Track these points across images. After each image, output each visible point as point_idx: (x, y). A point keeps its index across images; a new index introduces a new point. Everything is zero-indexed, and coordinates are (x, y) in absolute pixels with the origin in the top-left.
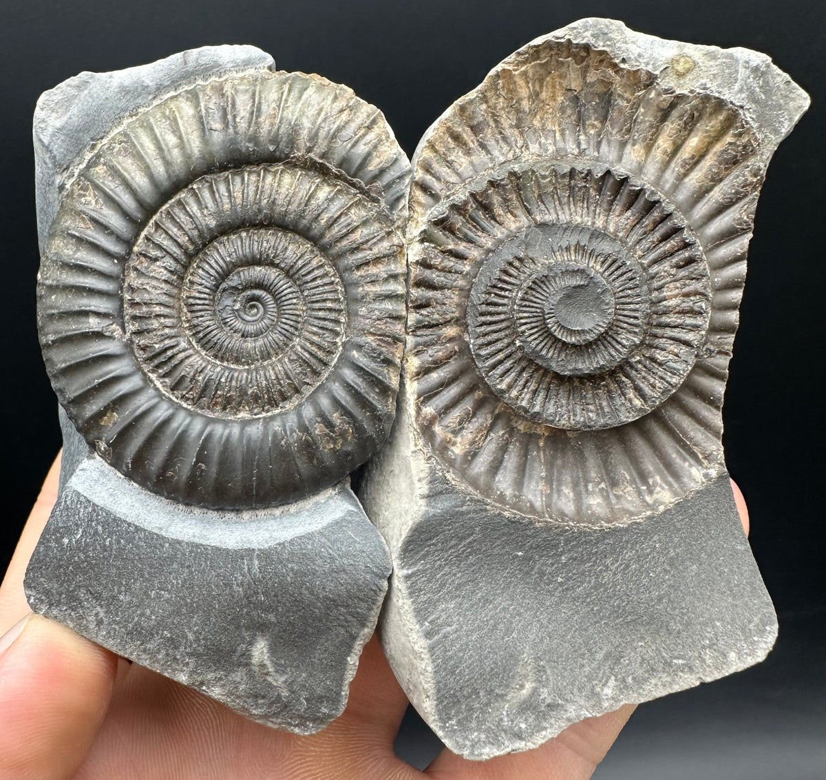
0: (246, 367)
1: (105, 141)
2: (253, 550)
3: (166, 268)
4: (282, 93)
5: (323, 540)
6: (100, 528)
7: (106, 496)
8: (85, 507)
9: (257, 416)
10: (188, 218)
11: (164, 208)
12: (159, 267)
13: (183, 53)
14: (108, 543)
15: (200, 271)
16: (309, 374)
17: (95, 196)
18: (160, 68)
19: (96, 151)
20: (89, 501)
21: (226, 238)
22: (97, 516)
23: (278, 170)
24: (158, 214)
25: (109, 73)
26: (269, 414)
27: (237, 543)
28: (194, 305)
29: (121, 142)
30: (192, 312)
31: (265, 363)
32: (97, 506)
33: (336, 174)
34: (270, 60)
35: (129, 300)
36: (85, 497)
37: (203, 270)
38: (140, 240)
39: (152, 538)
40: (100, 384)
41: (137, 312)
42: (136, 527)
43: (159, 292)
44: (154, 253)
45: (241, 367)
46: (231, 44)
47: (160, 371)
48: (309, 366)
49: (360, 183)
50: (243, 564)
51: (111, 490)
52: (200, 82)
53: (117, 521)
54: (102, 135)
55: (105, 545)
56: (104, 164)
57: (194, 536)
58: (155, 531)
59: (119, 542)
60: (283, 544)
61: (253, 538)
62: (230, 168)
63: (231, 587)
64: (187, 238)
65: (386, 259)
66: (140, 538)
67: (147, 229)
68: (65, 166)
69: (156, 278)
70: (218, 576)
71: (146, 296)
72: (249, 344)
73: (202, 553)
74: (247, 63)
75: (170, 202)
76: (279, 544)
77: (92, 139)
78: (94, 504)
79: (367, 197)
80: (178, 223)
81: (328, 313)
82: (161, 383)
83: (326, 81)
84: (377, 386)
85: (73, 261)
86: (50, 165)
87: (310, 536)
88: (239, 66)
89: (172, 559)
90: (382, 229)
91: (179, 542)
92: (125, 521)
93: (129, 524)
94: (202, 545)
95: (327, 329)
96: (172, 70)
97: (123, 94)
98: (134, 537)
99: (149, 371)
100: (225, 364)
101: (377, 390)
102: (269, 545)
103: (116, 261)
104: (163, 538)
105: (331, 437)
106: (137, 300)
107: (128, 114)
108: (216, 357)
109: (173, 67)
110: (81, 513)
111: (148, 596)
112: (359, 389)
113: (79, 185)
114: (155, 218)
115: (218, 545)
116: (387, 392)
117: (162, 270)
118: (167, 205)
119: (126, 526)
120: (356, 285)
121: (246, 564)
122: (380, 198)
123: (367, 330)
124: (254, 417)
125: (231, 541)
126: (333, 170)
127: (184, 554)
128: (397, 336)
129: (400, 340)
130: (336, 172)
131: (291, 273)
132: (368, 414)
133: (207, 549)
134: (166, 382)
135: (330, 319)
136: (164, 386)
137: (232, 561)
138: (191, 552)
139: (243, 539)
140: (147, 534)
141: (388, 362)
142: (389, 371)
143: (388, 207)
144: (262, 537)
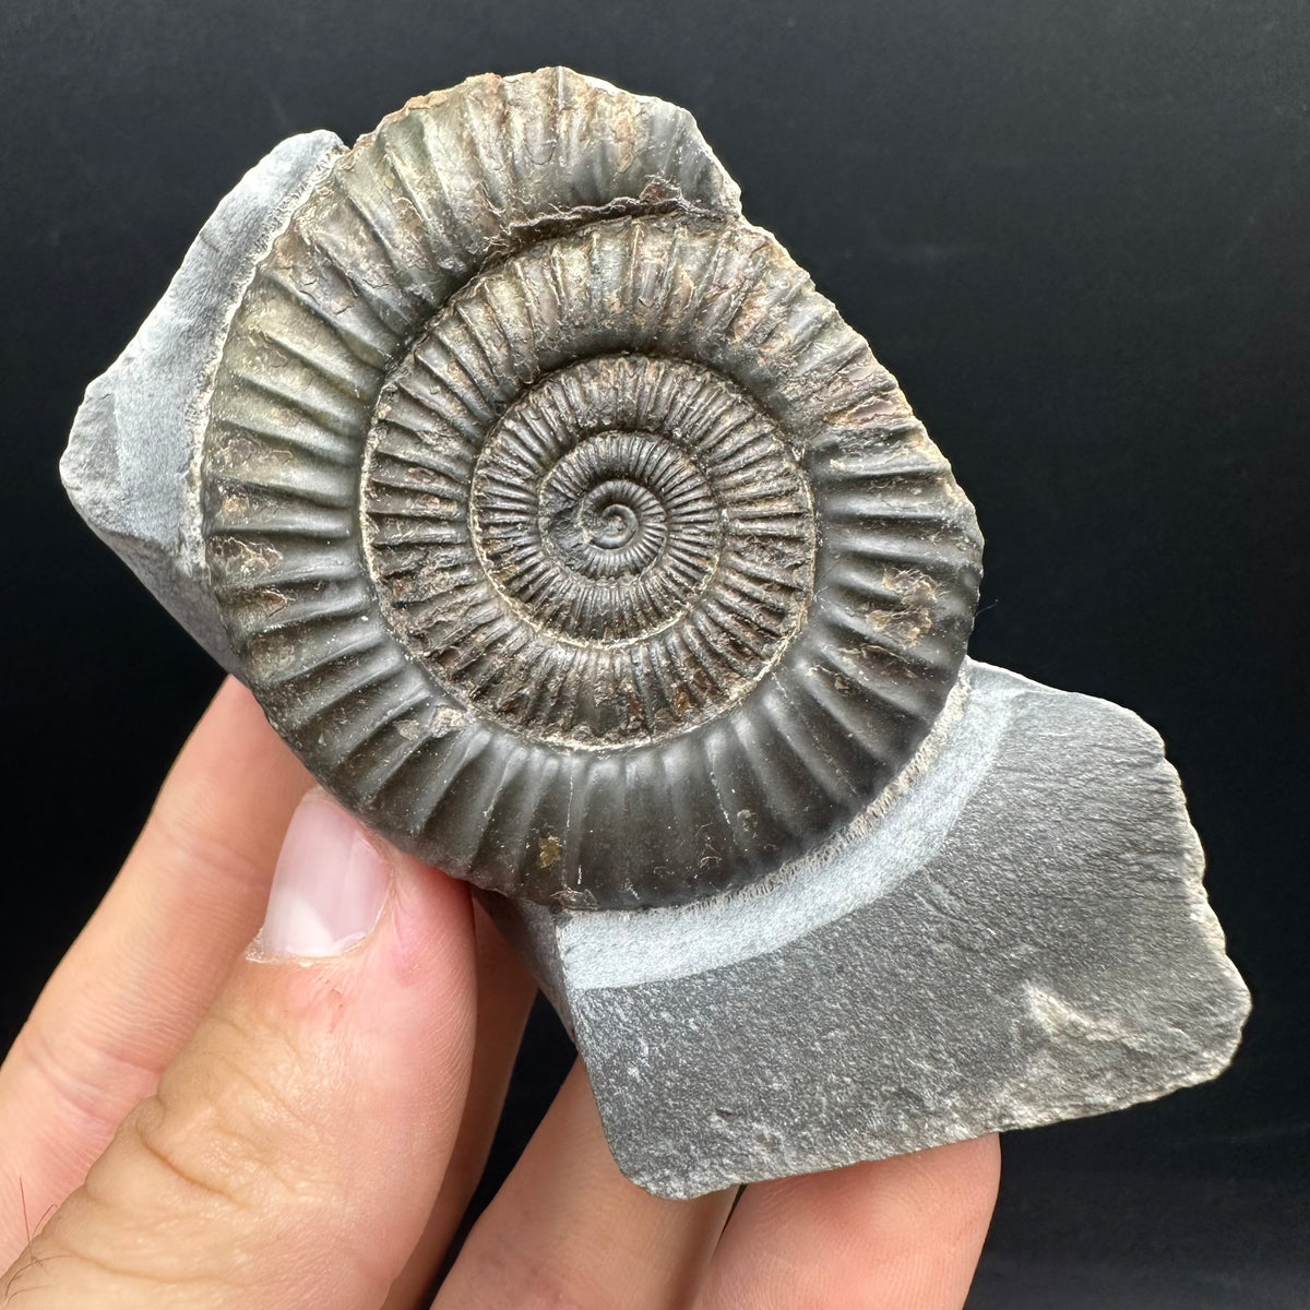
0: (679, 614)
1: (198, 459)
2: (919, 873)
3: (443, 570)
4: (393, 170)
6: (665, 1015)
7: (636, 962)
8: (621, 1003)
9: (762, 674)
10: (411, 470)
11: (364, 483)
12: (432, 575)
13: (198, 238)
14: (695, 1028)
15: (494, 531)
16: (787, 550)
17: (256, 550)
18: (185, 287)
19: (199, 483)
20: (618, 991)
21: (488, 451)
22: (648, 1002)
23: (482, 288)
24: (364, 499)
25: (122, 357)
26: (776, 657)
27: (883, 881)
28: (526, 587)
29: (226, 441)
30: (531, 599)
31: (703, 587)
32: (637, 988)
33: (574, 221)
34: (328, 137)
35: (430, 656)
36: (608, 989)
37: (496, 525)
38: (370, 560)
39: (752, 970)
40: (494, 814)
41: (454, 666)
42: (715, 972)
43: (462, 612)
44: (407, 562)
45: (672, 622)
46: (254, 163)
47: (561, 722)
48: (776, 538)
49: (623, 202)
50: (920, 904)
51: (634, 947)
52: (259, 257)
53: (682, 985)
54: (187, 452)
55: (693, 1033)
56: (230, 493)
57: (810, 919)
58: (746, 955)
59: (709, 1014)
60: (957, 829)
61: (901, 855)
62: (410, 345)
63: (930, 952)
64: (437, 500)
65: (761, 283)
66: (733, 984)
67: (364, 533)
68: (176, 540)
69: (442, 595)
70: (896, 950)
71: (449, 633)
72: (655, 579)
73: (843, 935)
74: (299, 173)
75: (365, 467)
76: (950, 835)
77: (181, 470)
78: (631, 989)
79: (651, 213)
80: (405, 488)
81: (736, 437)
82: (576, 738)
84: (912, 485)
85: (306, 669)
86: (155, 556)
88: (292, 185)
89: (805, 977)
90: (715, 244)
91: (794, 945)
92: (692, 977)
93: (702, 976)
94: (833, 923)
95: (756, 462)
96: (204, 275)
97: (166, 368)
98: (725, 989)
99: (545, 736)
100: (645, 636)
101: (918, 491)
102: (937, 846)
103: (365, 618)
104: (768, 957)
105: (905, 618)
106: (441, 648)
107: (196, 391)
108: (624, 635)
109: (203, 269)
110: (623, 1017)
111: (814, 1056)
112: (889, 513)
113: (219, 551)
114: (363, 508)
115: (858, 903)
116: (933, 482)
117: (440, 576)
118: (365, 477)
119: (700, 981)
120: (749, 359)
121: (924, 902)
122: (674, 199)
123: (826, 414)
124: (757, 678)
125: (872, 884)
126: (567, 218)
127: (817, 957)
128: (879, 385)
129: (889, 387)
130: (573, 217)
131: (629, 424)
132: (933, 538)
133: (847, 923)
134: (582, 732)
135: (750, 442)
136: (584, 740)
137: (900, 913)
138: (825, 947)
139: (887, 867)
140: (739, 969)
141: (899, 436)
142: (910, 448)
143: (699, 201)
144: (916, 843)
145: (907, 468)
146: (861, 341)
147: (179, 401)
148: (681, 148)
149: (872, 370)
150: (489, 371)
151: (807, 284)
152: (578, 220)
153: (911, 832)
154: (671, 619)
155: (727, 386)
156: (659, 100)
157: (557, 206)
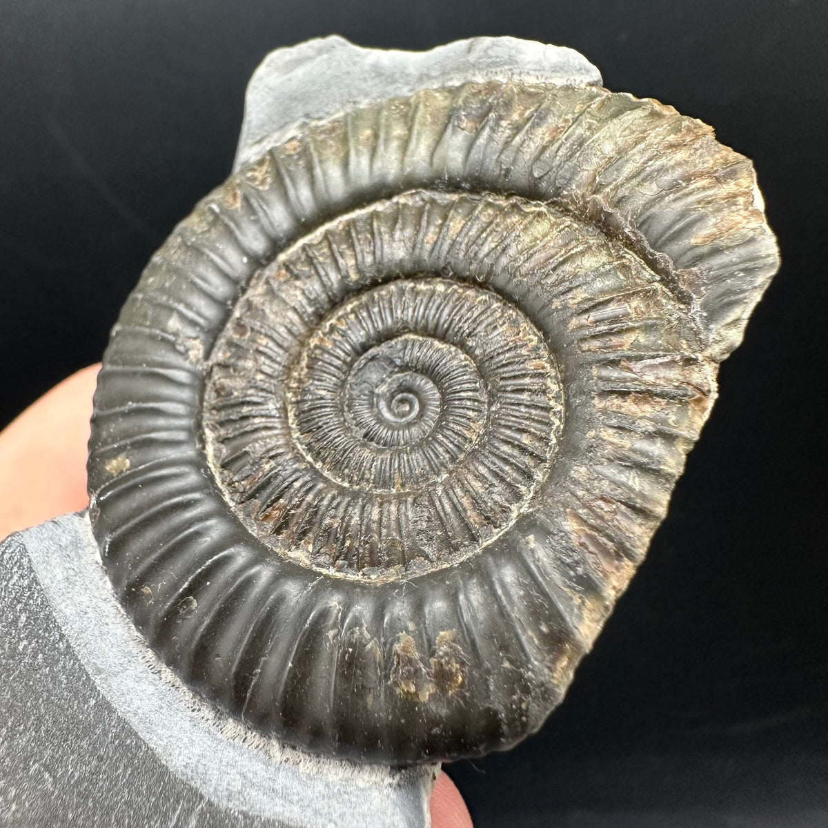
1: (321, 123)
2: (202, 797)
6: (23, 618)
7: (60, 577)
8: (22, 576)
9: (320, 570)
11: (346, 217)
14: (21, 648)
15: (351, 318)
16: (436, 541)
17: (266, 173)
20: (31, 570)
22: (29, 598)
24: (335, 223)
26: (340, 575)
27: (186, 766)
29: (335, 121)
32: (37, 584)
34: (596, 74)
36: (30, 561)
37: (356, 316)
38: (294, 248)
39: (79, 678)
40: (132, 410)
41: (236, 337)
42: (69, 647)
44: (300, 268)
48: (442, 527)
49: (666, 262)
50: (174, 810)
51: (71, 572)
53: (50, 623)
55: (16, 648)
56: (300, 140)
57: (135, 714)
58: (89, 669)
59: (35, 657)
60: (253, 819)
61: (213, 775)
64: (353, 262)
65: (664, 401)
66: (64, 667)
67: (310, 236)
70: (129, 804)
73: (128, 748)
75: (358, 211)
76: (245, 815)
78: (35, 580)
82: (215, 450)
84: (546, 620)
88: (545, 70)
89: (88, 730)
91: (111, 710)
92: (59, 628)
93: (62, 636)
94: (136, 734)
95: (503, 480)
96: (448, 58)
98: (58, 661)
99: (208, 425)
100: (317, 464)
101: (544, 630)
102: (231, 805)
103: (245, 259)
104: (94, 689)
107: (367, 101)
109: (451, 55)
110: (12, 582)
111: (26, 768)
114: (328, 225)
115: (159, 751)
116: (562, 642)
119: (58, 636)
121: (177, 813)
122: (694, 296)
123: (572, 508)
124: (314, 568)
125: (181, 758)
126: (626, 230)
127: (105, 733)
128: (628, 545)
129: (630, 556)
130: (630, 235)
133: (140, 747)
134: (221, 452)
136: (215, 456)
137: (161, 794)
138: (116, 736)
139: (200, 766)
140: (77, 666)
141: (589, 586)
142: (583, 603)
143: (705, 314)
144: (228, 784)
145: (561, 607)
146: (662, 511)
149: (640, 536)
151: (687, 440)
152: (630, 240)
153: (238, 777)
157: (632, 217)
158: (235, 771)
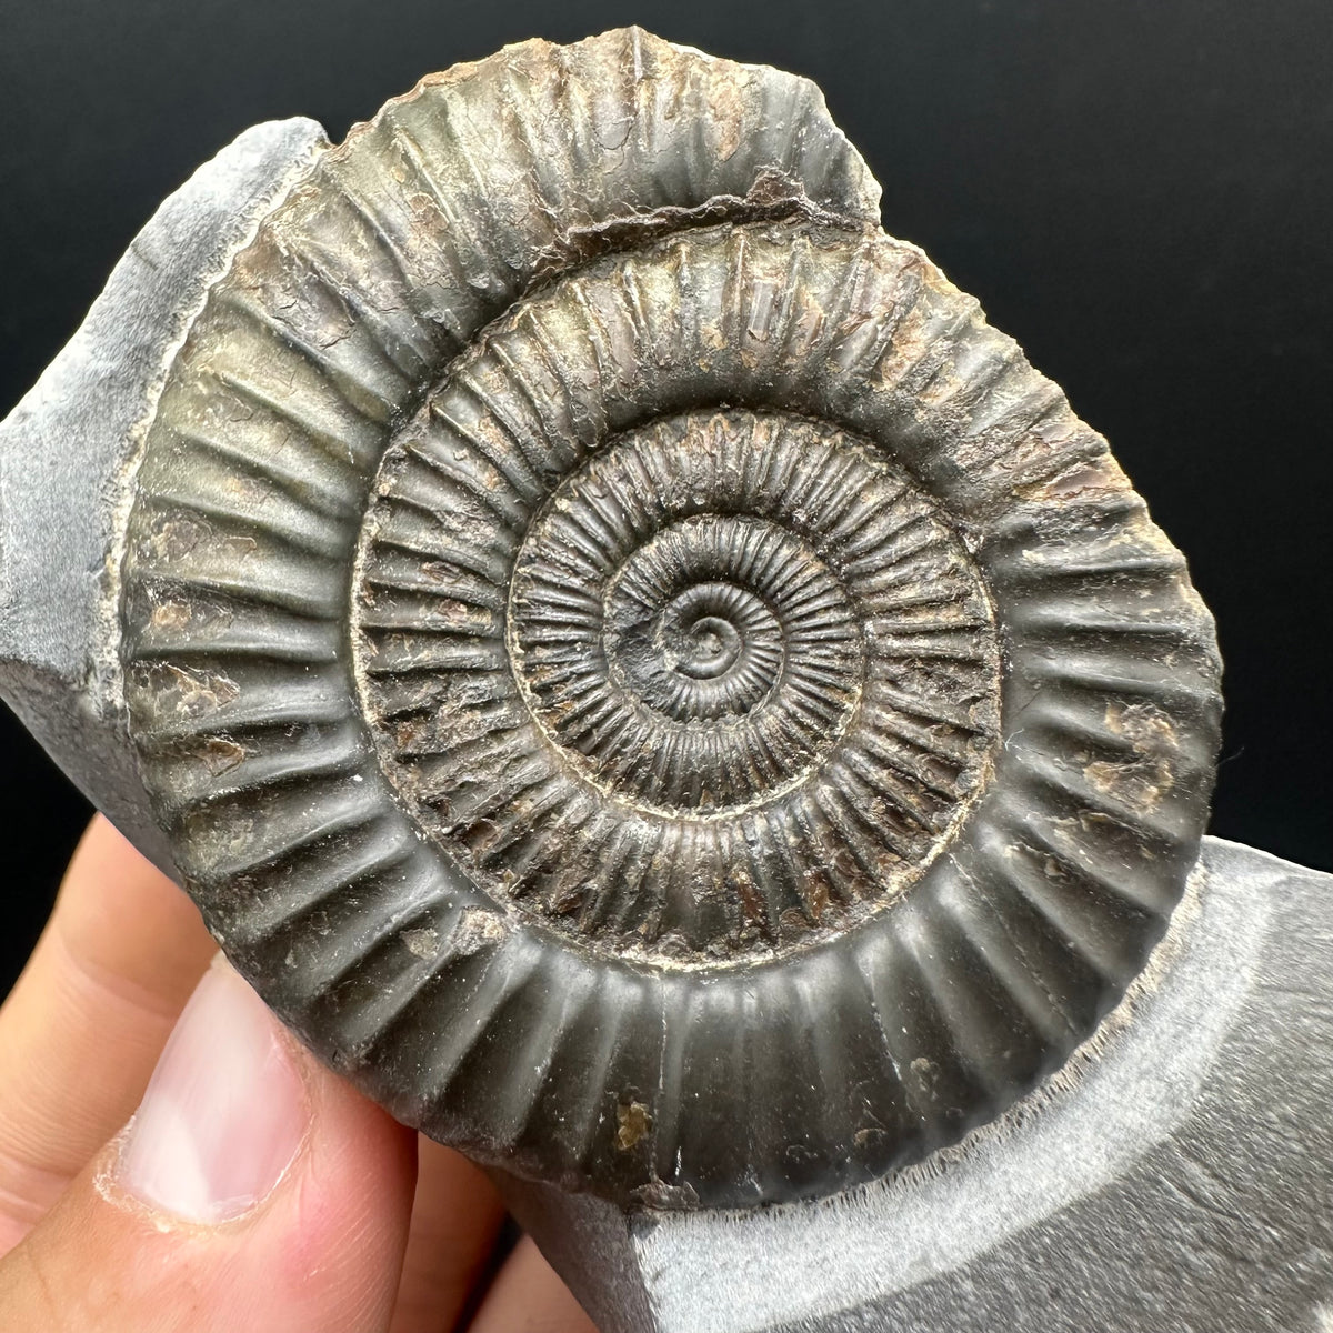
0: (806, 770)
1: (118, 553)
2: (1164, 1145)
3: (472, 707)
4: (406, 158)
5: (1284, 1000)
7: (757, 1290)
9: (932, 855)
10: (426, 566)
11: (356, 585)
12: (455, 715)
13: (128, 251)
15: (543, 654)
16: (961, 678)
17: (200, 679)
18: (107, 319)
19: (117, 587)
21: (532, 542)
23: (526, 318)
24: (356, 607)
25: (14, 412)
26: (951, 830)
27: (1110, 1157)
28: (588, 733)
29: (159, 525)
30: (596, 750)
31: (840, 731)
33: (657, 226)
34: (312, 127)
35: (451, 834)
37: (545, 644)
38: (365, 693)
39: (928, 1299)
40: (552, 1071)
41: (487, 847)
42: (875, 1305)
43: (498, 768)
44: (420, 695)
45: (798, 781)
47: (642, 929)
48: (945, 660)
49: (724, 202)
50: (1169, 1192)
51: (753, 1268)
52: (212, 279)
53: (829, 1327)
54: (102, 543)
56: (164, 597)
57: (1007, 1217)
58: (918, 1276)
60: (1215, 1079)
61: (1133, 1118)
62: (425, 395)
63: (1186, 1265)
64: (463, 608)
65: (915, 311)
67: (357, 656)
68: (82, 667)
69: (469, 744)
70: (1136, 1262)
71: (480, 799)
72: (770, 719)
73: (1056, 1242)
74: (270, 168)
75: (359, 563)
76: (1205, 1087)
77: (93, 569)
79: (761, 219)
80: (417, 591)
81: (883, 521)
82: (665, 953)
83: (465, 69)
84: (1137, 585)
85: (272, 853)
86: (50, 690)
87: (1252, 1015)
88: (261, 184)
89: (1005, 1308)
90: (849, 259)
91: (986, 1259)
92: (843, 1313)
93: (856, 1312)
94: (1041, 1223)
95: (913, 555)
96: (136, 301)
97: (76, 428)
99: (619, 950)
100: (758, 801)
101: (1146, 593)
102: (1186, 1102)
103: (358, 778)
104: (949, 1277)
105: (1139, 773)
106: (470, 821)
107: (117, 461)
108: (729, 801)
109: (134, 292)
112: (1112, 623)
113: (144, 683)
114: (355, 620)
115: (1075, 1193)
116: (1165, 581)
117: (468, 716)
118: (358, 576)
119: (853, 1319)
120: (902, 412)
121: (1172, 1187)
122: (795, 198)
123: (1016, 486)
124: (926, 862)
125: (1095, 1163)
126: (647, 222)
127: (1020, 1276)
128: (1087, 446)
129: (1098, 451)
130: (656, 221)
131: (730, 505)
132: (1169, 659)
133: (1061, 1222)
134: (673, 944)
135: (901, 528)
136: (676, 955)
137: (1138, 1206)
138: (1032, 1260)
139: (1115, 1135)
140: (908, 1297)
141: (1116, 517)
142: (1131, 533)
143: (828, 201)
144: (1153, 1099)
145: (1132, 561)
146: (1055, 389)
147: (95, 472)
148: (804, 130)
149: (1072, 429)
150: (537, 427)
151: (976, 313)
152: (663, 225)
153: (1144, 1083)
154: (796, 777)
155: (866, 452)
156: (772, 68)
157: (634, 205)
158: (1133, 1086)
